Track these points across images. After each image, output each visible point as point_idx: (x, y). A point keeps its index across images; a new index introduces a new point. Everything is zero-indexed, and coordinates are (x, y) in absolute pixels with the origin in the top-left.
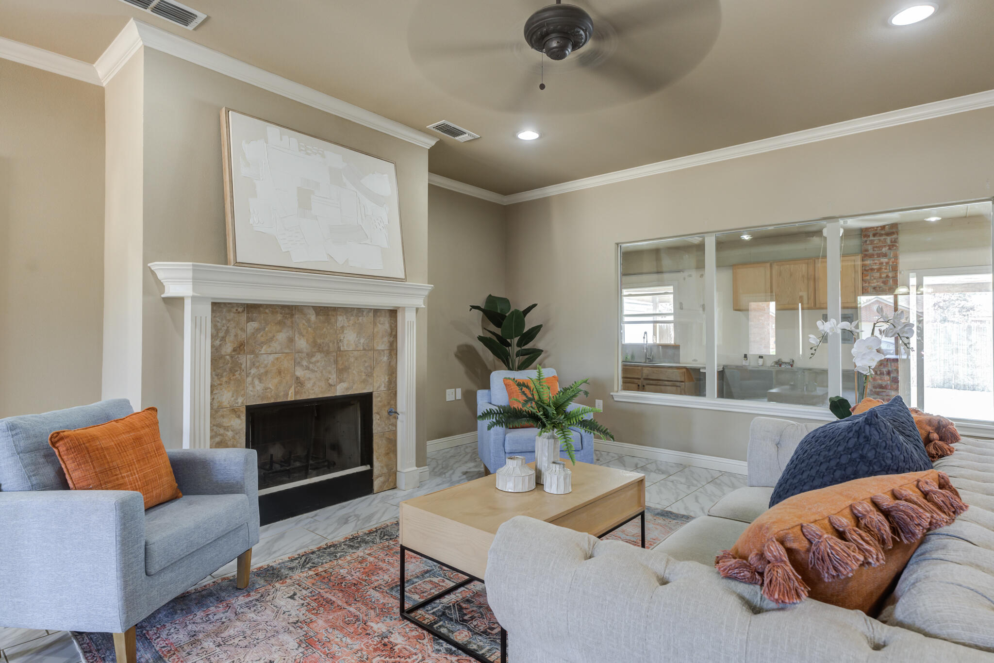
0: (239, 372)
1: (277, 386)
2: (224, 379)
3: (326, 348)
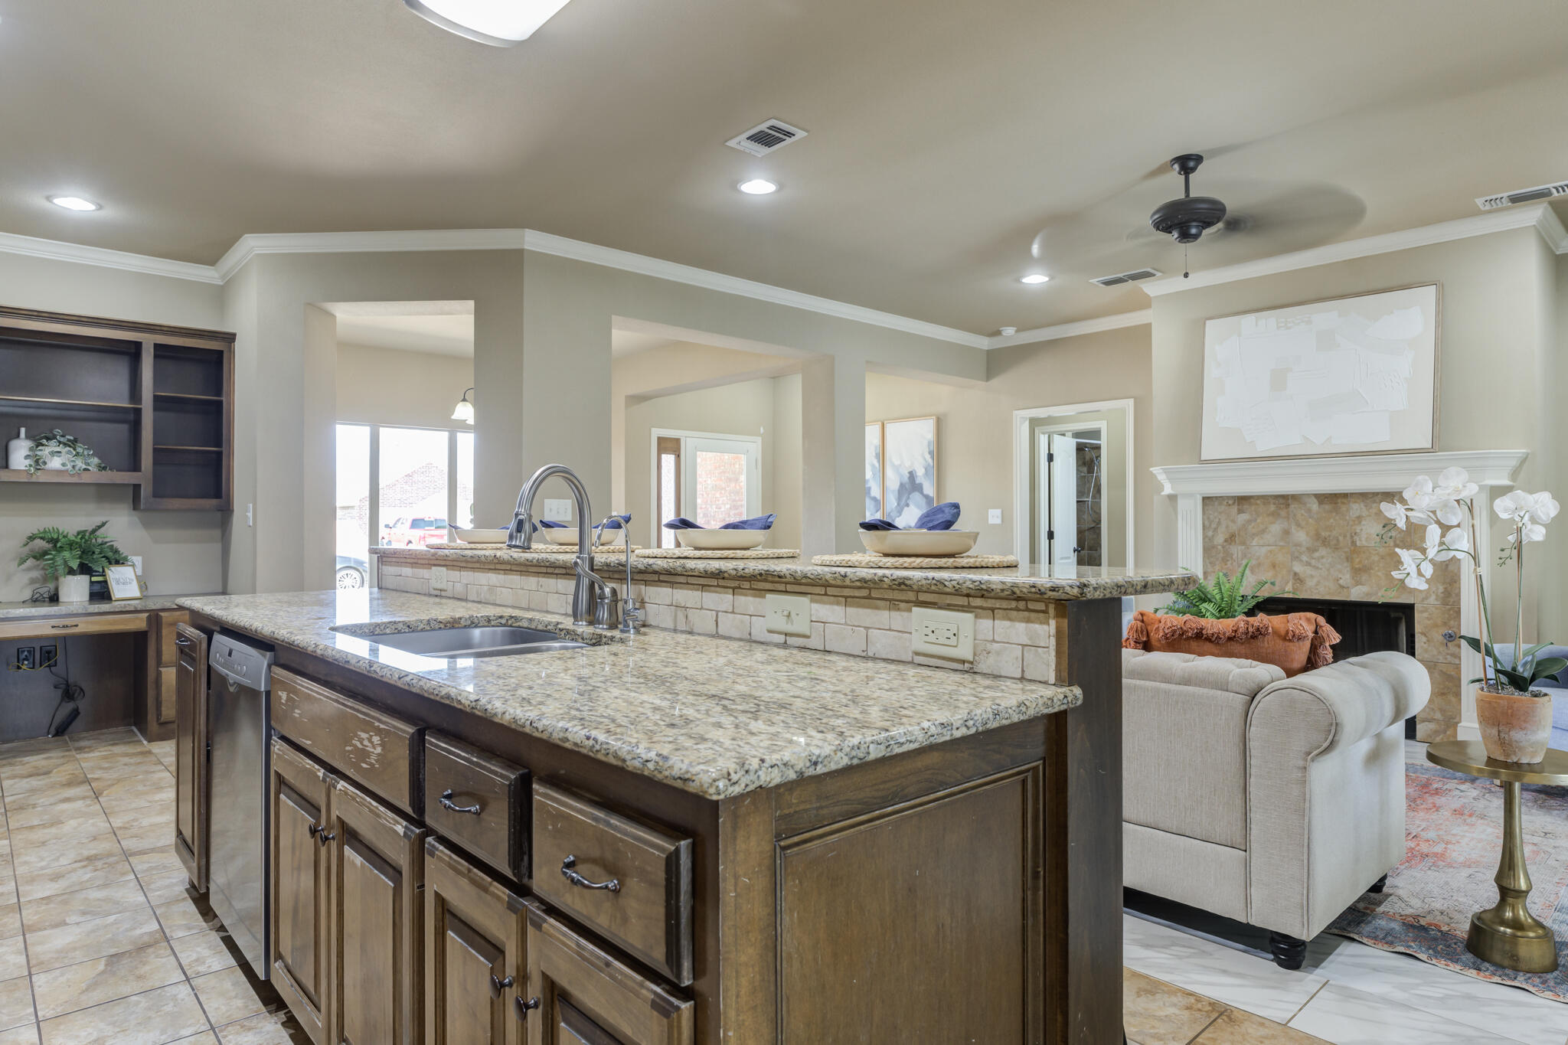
0: (1231, 562)
2: (1217, 567)
3: (1334, 542)
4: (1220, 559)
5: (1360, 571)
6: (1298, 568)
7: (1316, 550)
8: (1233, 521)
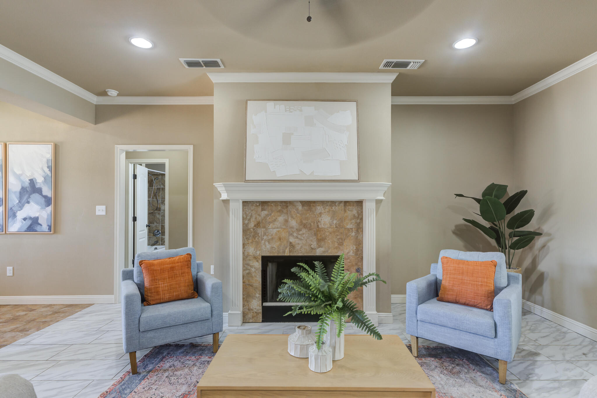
0: (257, 237)
1: (278, 246)
2: (250, 241)
3: (309, 226)
4: (252, 236)
5: (320, 241)
6: (292, 240)
7: (301, 230)
8: (259, 215)
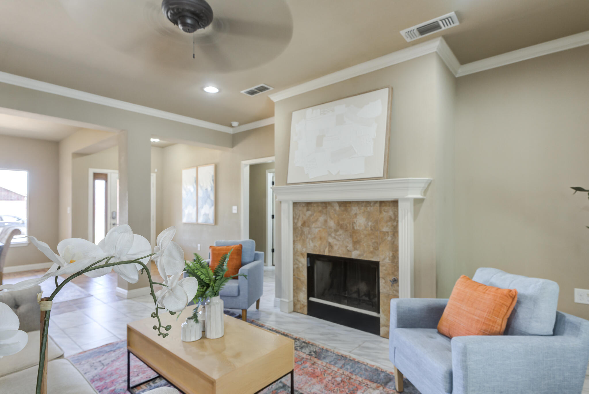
0: (304, 236)
1: (320, 245)
2: (299, 238)
3: (345, 227)
4: (300, 234)
5: (356, 243)
6: (331, 240)
7: (338, 231)
8: (305, 215)
